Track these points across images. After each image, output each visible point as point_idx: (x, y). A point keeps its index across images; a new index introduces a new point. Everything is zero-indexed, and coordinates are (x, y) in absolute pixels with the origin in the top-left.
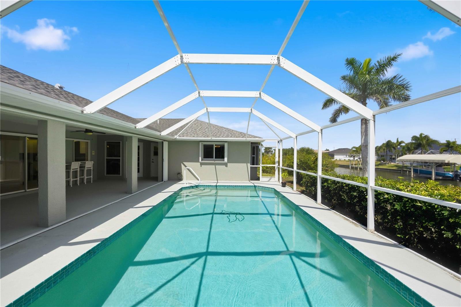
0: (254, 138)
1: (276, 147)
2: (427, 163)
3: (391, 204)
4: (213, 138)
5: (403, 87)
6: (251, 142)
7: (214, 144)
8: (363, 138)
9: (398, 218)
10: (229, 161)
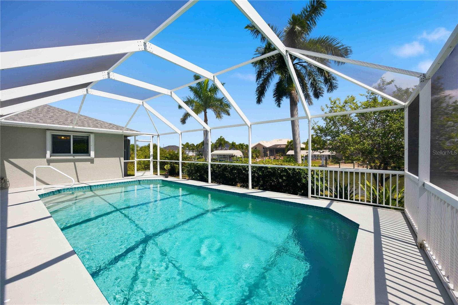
0: (131, 131)
1: (151, 142)
2: (225, 156)
3: (257, 173)
4: (75, 127)
5: (227, 105)
6: (124, 136)
7: (72, 135)
8: (205, 137)
9: (261, 179)
10: (96, 156)
